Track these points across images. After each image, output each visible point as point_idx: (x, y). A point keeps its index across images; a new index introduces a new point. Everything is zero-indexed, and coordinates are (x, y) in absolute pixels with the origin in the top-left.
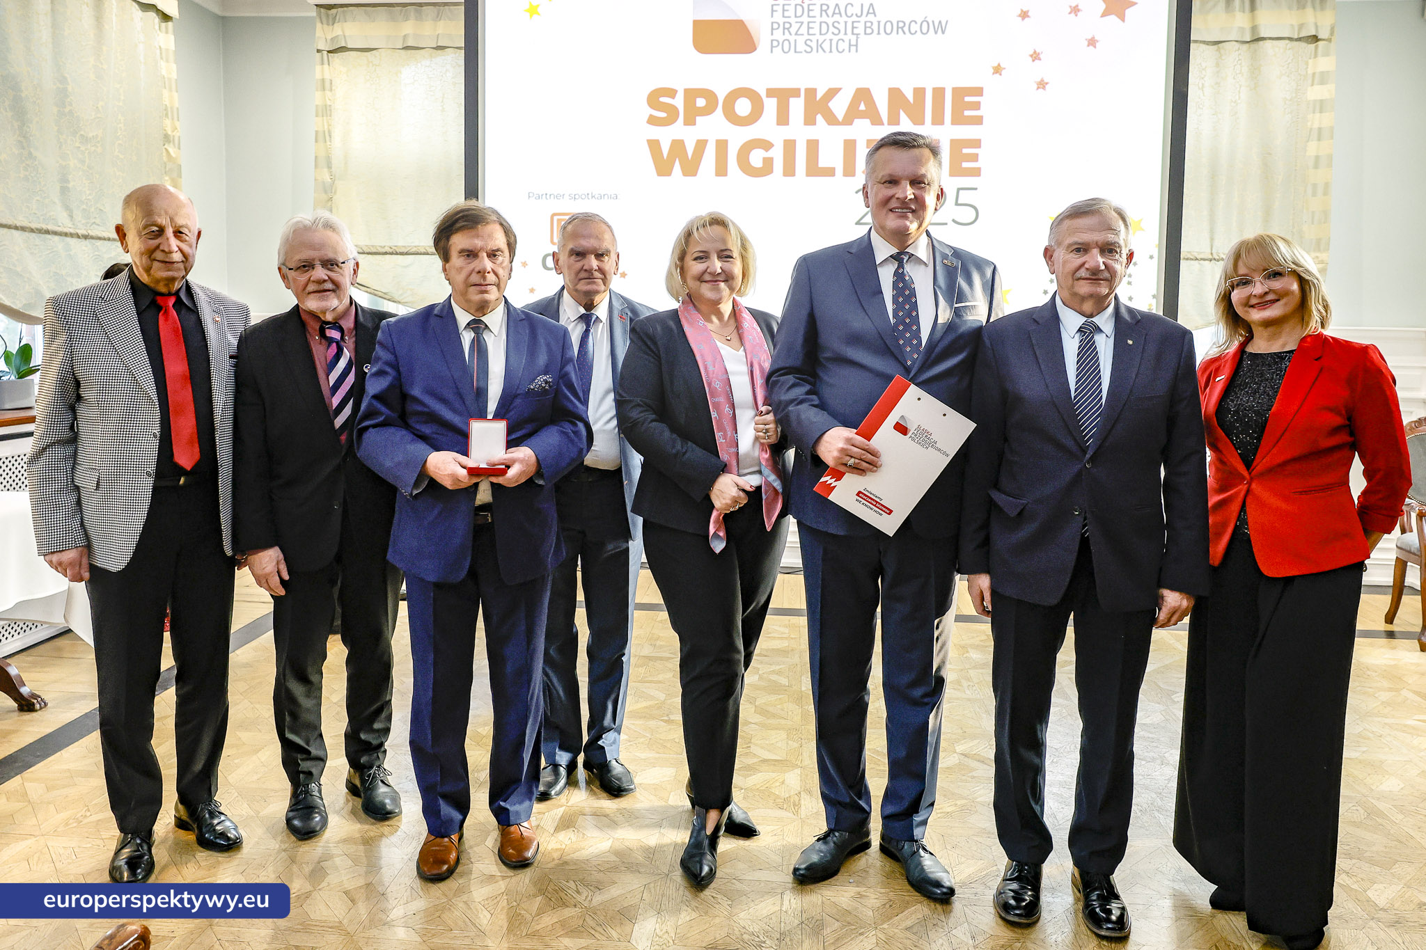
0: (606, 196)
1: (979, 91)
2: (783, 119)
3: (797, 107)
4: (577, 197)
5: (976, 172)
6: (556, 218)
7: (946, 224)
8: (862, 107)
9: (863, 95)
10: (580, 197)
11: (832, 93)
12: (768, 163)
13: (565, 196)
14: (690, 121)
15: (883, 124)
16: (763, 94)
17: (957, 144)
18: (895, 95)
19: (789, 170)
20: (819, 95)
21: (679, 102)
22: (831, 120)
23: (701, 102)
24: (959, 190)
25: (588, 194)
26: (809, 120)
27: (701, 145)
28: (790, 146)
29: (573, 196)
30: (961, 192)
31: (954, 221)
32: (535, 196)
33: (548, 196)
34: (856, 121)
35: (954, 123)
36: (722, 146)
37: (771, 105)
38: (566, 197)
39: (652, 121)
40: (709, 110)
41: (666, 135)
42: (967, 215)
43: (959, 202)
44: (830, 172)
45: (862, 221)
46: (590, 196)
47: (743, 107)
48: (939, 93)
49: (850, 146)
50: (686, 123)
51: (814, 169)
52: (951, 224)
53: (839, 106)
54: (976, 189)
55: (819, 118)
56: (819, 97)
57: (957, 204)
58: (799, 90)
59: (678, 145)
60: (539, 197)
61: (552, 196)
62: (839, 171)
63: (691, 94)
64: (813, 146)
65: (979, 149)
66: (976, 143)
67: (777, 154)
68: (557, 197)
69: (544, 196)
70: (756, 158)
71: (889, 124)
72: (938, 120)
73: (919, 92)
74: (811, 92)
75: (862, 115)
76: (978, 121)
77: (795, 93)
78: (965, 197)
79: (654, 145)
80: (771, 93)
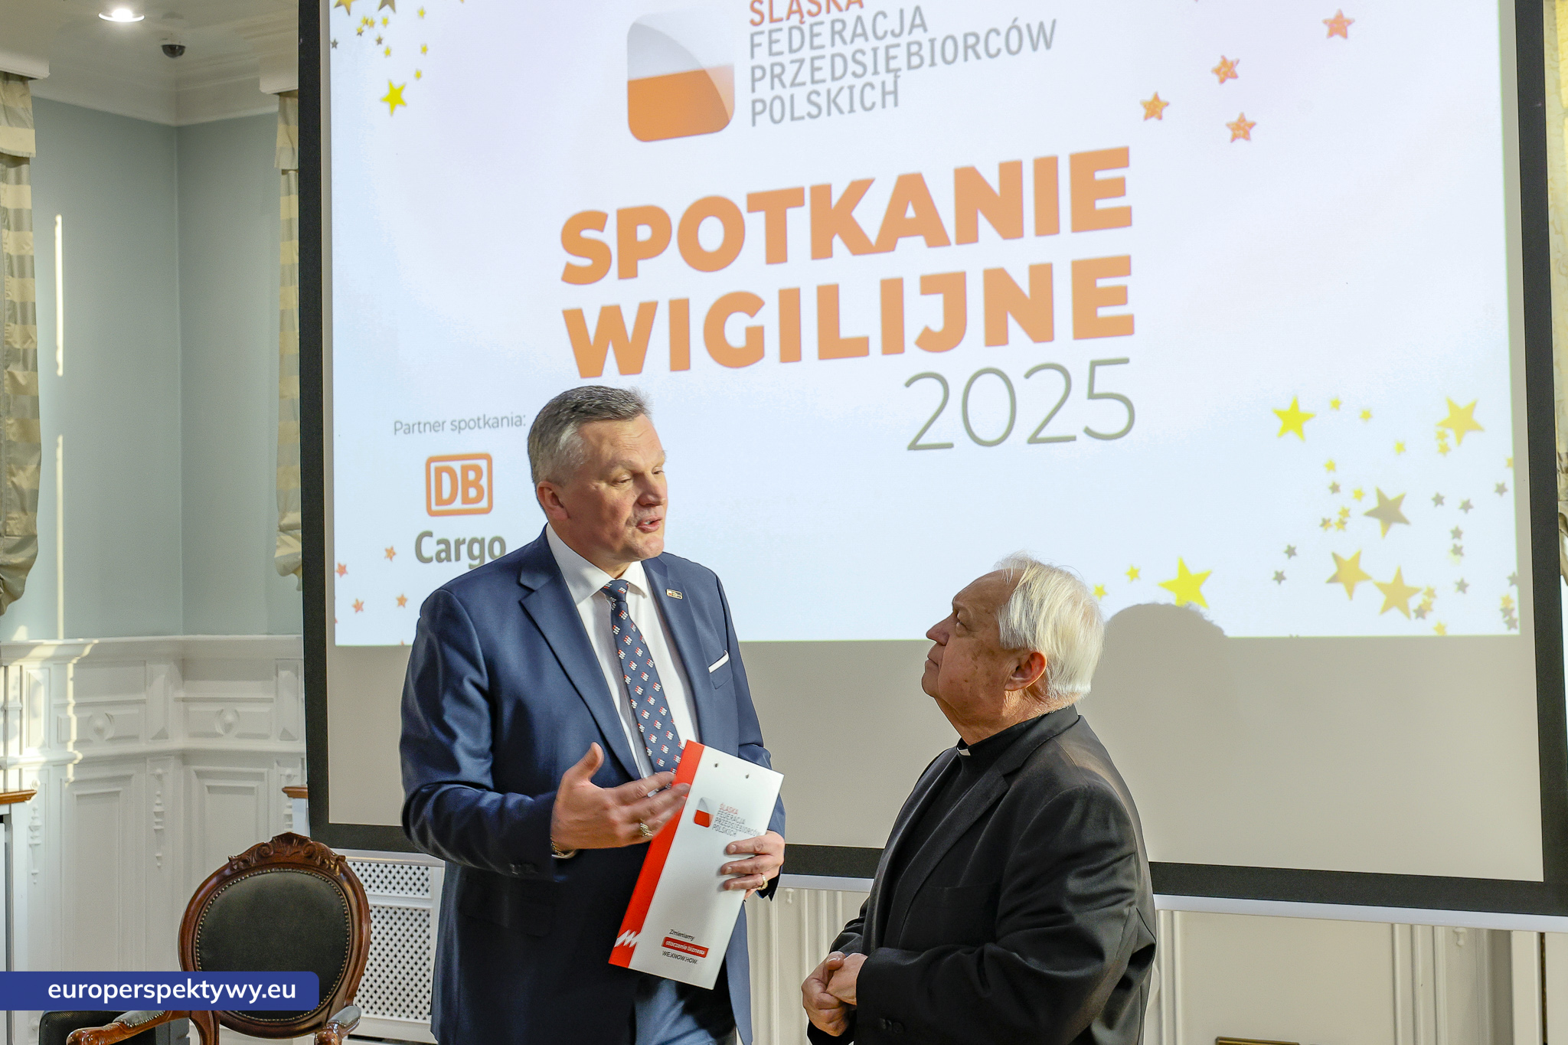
0: (505, 421)
1: (1119, 157)
2: (777, 252)
3: (799, 222)
4: (463, 425)
5: (1124, 326)
6: (433, 465)
7: (1073, 439)
8: (910, 213)
9: (911, 188)
10: (467, 425)
11: (858, 189)
12: (755, 335)
13: (445, 424)
14: (628, 272)
15: (946, 242)
16: (742, 205)
17: (1085, 272)
18: (967, 180)
19: (791, 352)
20: (836, 197)
21: (609, 236)
22: (859, 245)
23: (644, 233)
24: (1094, 365)
25: (479, 419)
26: (821, 250)
27: (647, 311)
28: (790, 300)
29: (457, 424)
30: (1099, 369)
31: (1088, 432)
32: (404, 427)
33: (422, 426)
34: (902, 242)
35: (1078, 227)
36: (680, 310)
37: (755, 225)
38: (448, 426)
39: (572, 275)
40: (655, 248)
41: (591, 299)
42: (1112, 417)
43: (1097, 390)
44: (858, 348)
45: (921, 442)
46: (482, 423)
47: (711, 234)
48: (1046, 167)
49: (892, 292)
50: (623, 275)
51: (834, 346)
52: (1082, 437)
53: (870, 216)
54: (1125, 361)
55: (838, 243)
56: (835, 198)
57: (1092, 395)
58: (801, 190)
59: (611, 315)
60: (409, 430)
61: (428, 426)
62: (876, 344)
63: (629, 218)
64: (829, 297)
65: (1128, 278)
66: (1121, 265)
67: (769, 318)
68: (436, 426)
69: (416, 427)
70: (736, 328)
71: (959, 242)
72: (1047, 226)
73: (1011, 171)
74: (822, 193)
75: (911, 229)
76: (1122, 218)
77: (793, 197)
78: (1106, 379)
79: (574, 319)
80: (757, 201)
